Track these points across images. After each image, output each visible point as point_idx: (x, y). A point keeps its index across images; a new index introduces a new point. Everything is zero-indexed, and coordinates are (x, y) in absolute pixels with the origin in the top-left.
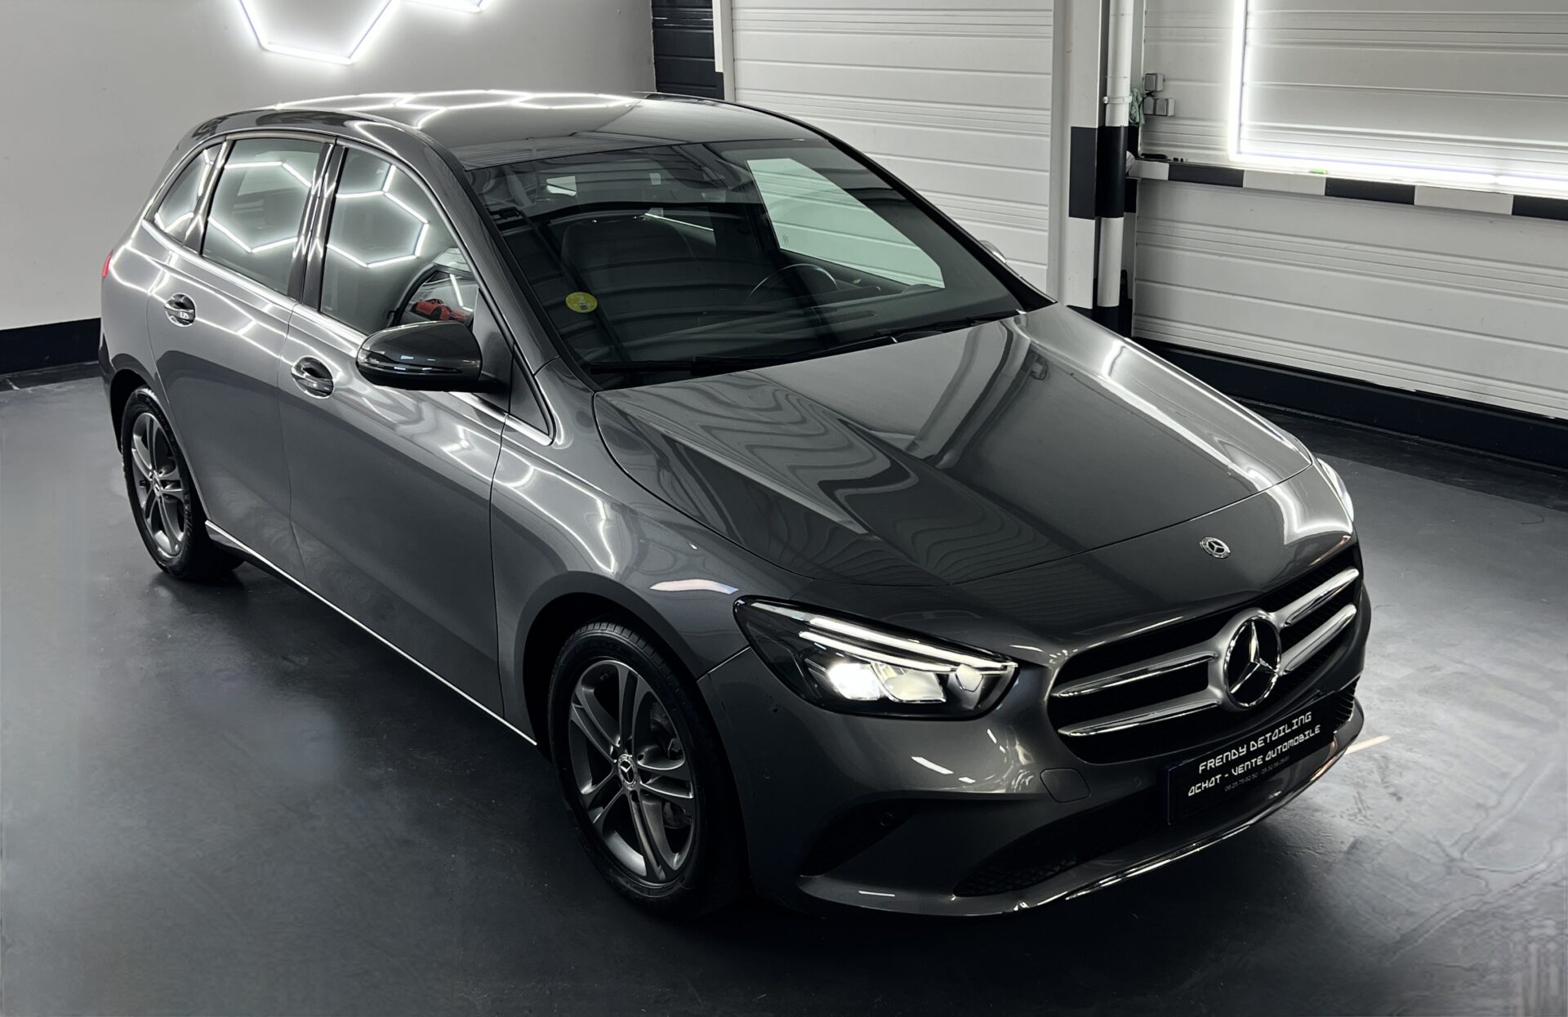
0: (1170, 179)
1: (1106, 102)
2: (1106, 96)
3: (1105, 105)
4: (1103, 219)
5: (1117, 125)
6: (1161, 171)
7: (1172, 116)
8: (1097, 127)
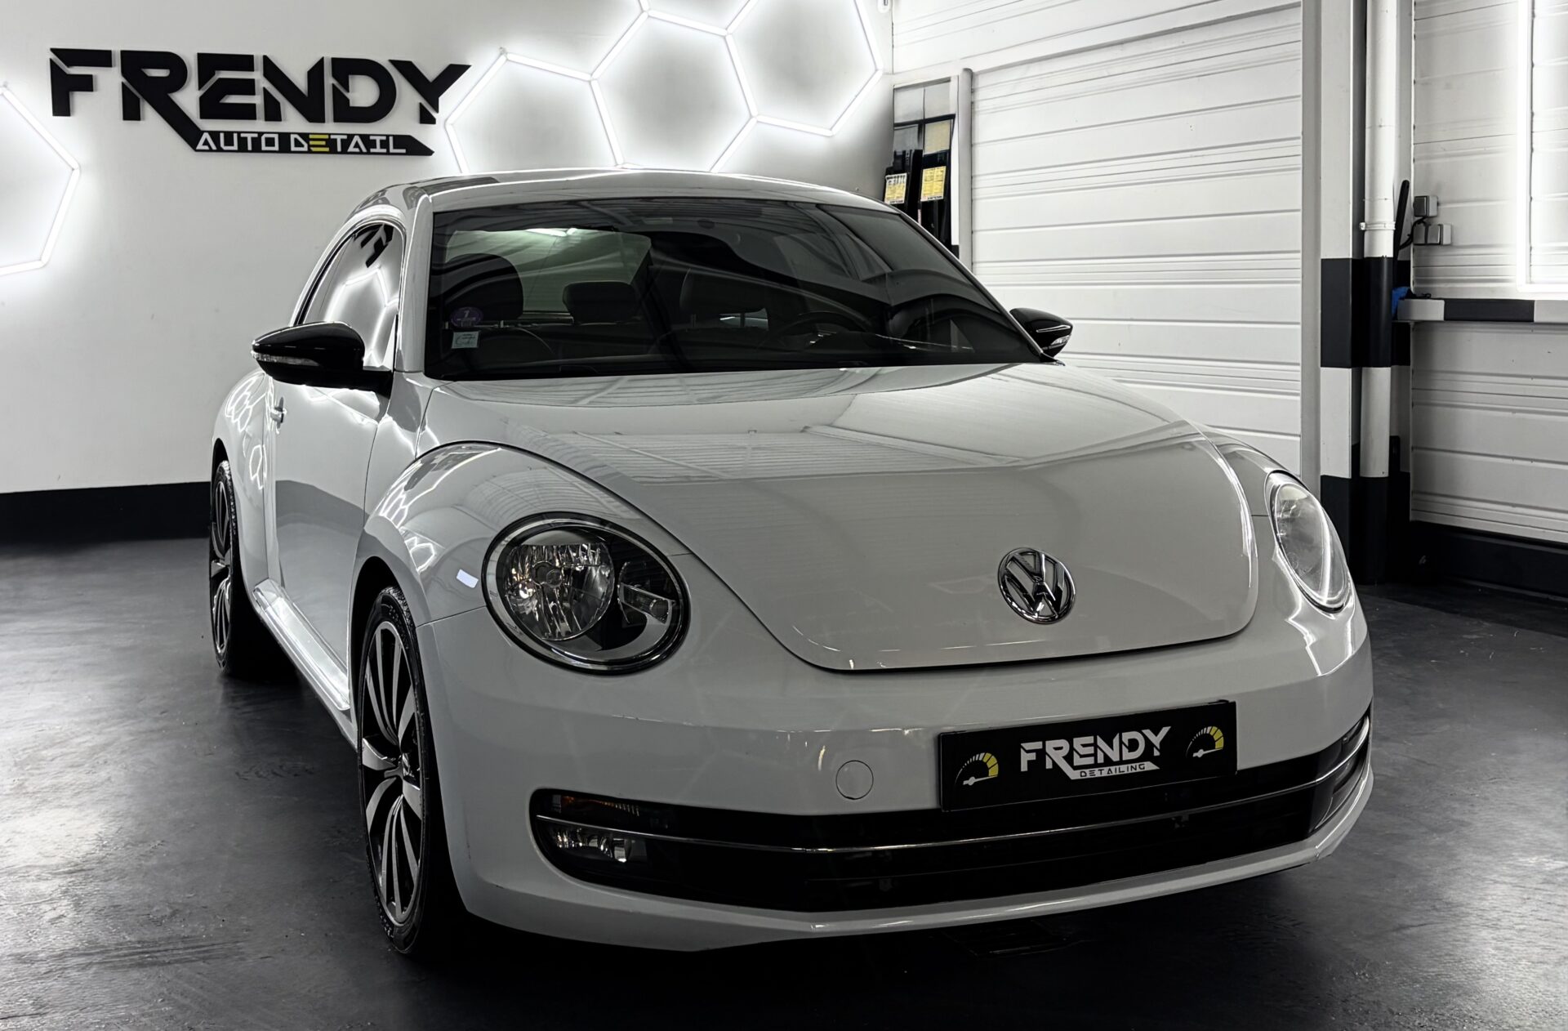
0: (1446, 319)
1: (1363, 229)
2: (1364, 221)
3: (1364, 231)
4: (1364, 369)
5: (1378, 254)
6: (1434, 311)
7: (1446, 245)
8: (1351, 257)
